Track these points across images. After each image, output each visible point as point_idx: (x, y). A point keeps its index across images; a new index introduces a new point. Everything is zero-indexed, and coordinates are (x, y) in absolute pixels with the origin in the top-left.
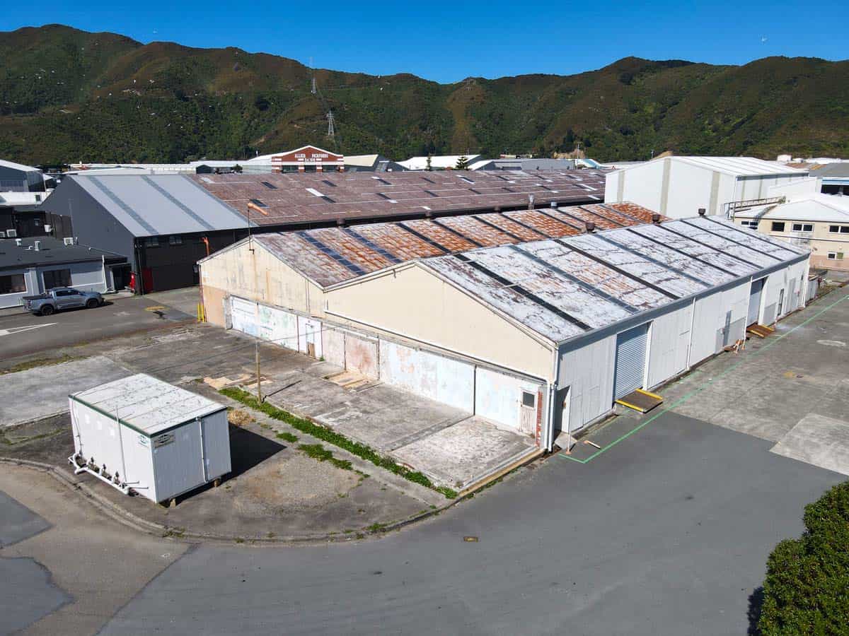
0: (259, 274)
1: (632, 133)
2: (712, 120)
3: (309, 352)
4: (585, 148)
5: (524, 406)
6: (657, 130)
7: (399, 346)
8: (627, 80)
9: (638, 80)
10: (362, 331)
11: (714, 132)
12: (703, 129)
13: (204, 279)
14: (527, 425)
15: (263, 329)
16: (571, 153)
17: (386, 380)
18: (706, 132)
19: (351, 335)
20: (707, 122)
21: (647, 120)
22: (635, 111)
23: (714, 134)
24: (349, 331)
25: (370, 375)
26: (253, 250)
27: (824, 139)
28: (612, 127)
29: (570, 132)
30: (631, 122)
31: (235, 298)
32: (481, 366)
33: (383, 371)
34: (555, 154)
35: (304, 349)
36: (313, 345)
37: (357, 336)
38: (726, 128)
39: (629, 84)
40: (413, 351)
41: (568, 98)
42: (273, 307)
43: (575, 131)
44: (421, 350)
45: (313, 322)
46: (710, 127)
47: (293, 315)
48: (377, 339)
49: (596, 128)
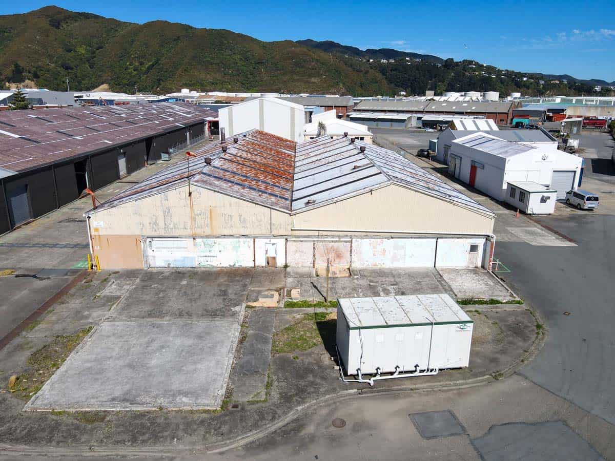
0: (197, 212)
1: (72, 69)
2: (132, 62)
3: (269, 264)
4: (35, 80)
5: (471, 253)
6: (91, 67)
7: (372, 240)
8: (56, 24)
9: (65, 26)
10: (333, 236)
11: (135, 71)
12: (127, 68)
13: (96, 229)
14: (472, 263)
15: (202, 259)
16: (23, 84)
18: (130, 71)
19: (321, 241)
20: (128, 64)
21: (81, 59)
22: (69, 51)
23: (135, 72)
25: (342, 265)
26: (190, 193)
27: (204, 79)
28: (53, 63)
29: (17, 66)
30: (69, 60)
31: (156, 239)
32: (441, 237)
33: (354, 259)
34: (7, 84)
35: (261, 263)
36: (274, 258)
37: (329, 241)
38: (143, 68)
39: (58, 27)
40: (385, 240)
41: (4, 35)
43: (22, 63)
44: (392, 238)
45: (274, 240)
46: (131, 67)
47: (249, 239)
48: (350, 239)
49: (40, 63)
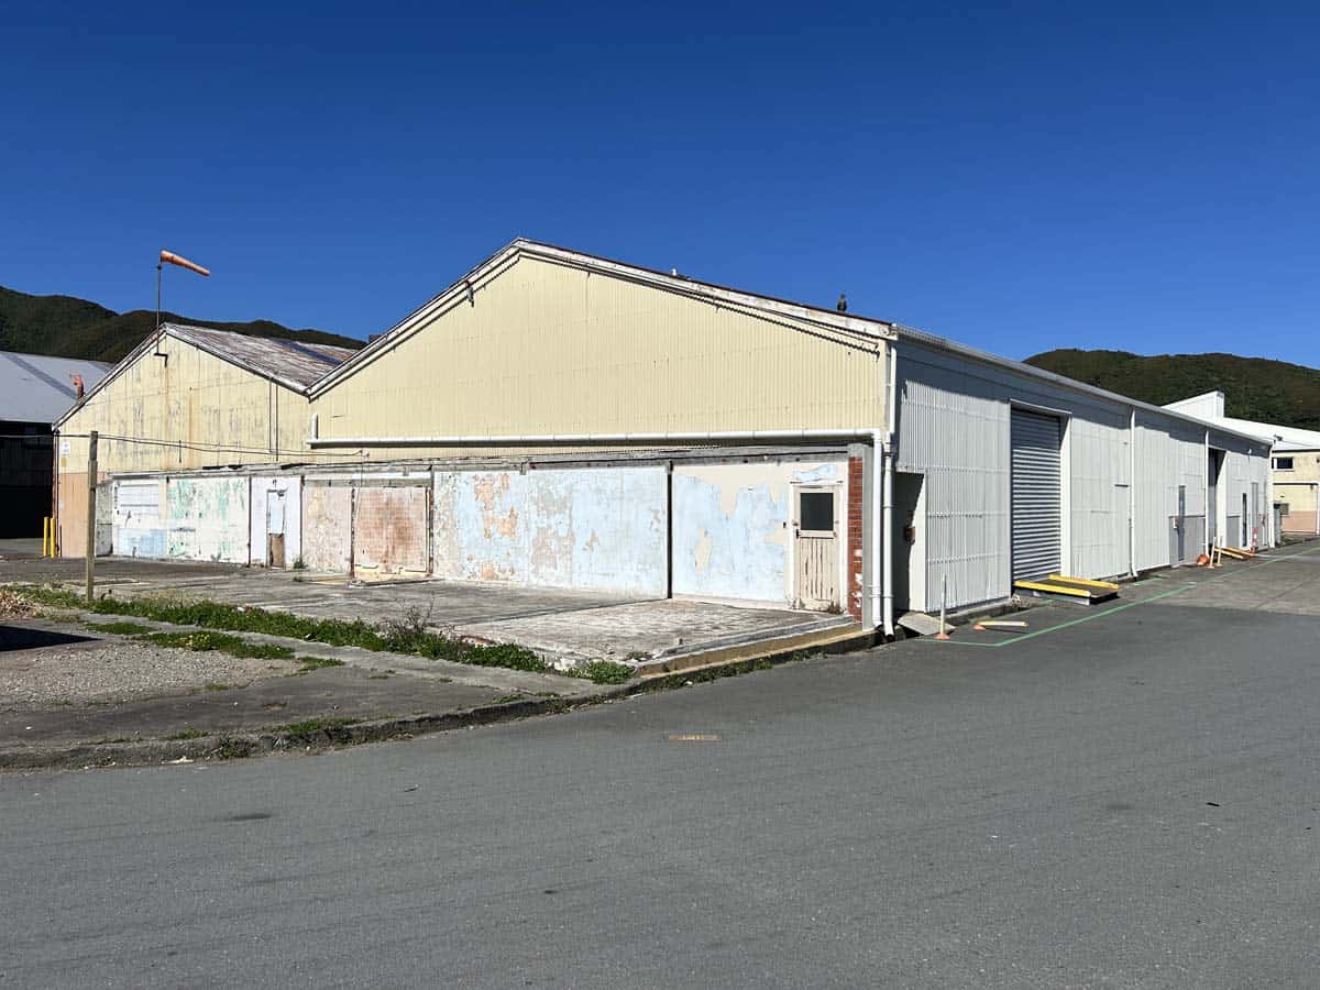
0: (174, 407)
3: (272, 561)
5: (804, 533)
7: (481, 474)
10: (392, 466)
13: (64, 461)
14: (815, 588)
15: (175, 536)
17: (445, 573)
19: (367, 483)
24: (365, 476)
25: (410, 567)
26: (166, 356)
31: (123, 482)
32: (685, 460)
33: (441, 550)
35: (260, 554)
36: (281, 536)
37: (381, 482)
40: (514, 475)
42: (199, 476)
44: (533, 466)
45: (282, 483)
47: (242, 479)
48: (427, 475)
